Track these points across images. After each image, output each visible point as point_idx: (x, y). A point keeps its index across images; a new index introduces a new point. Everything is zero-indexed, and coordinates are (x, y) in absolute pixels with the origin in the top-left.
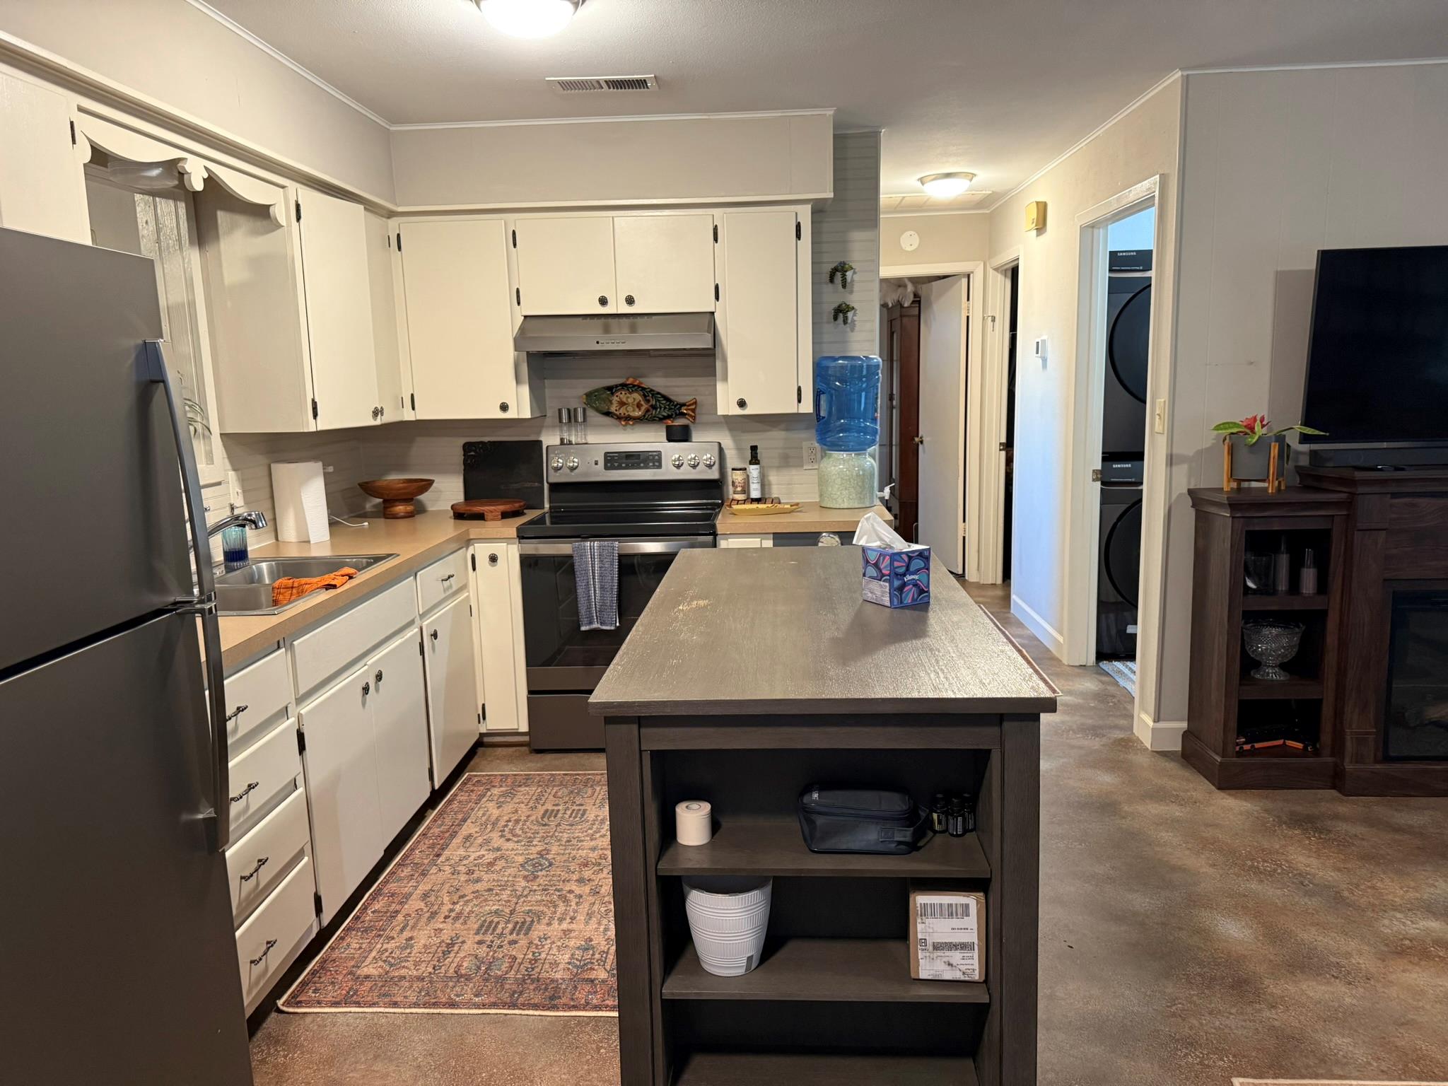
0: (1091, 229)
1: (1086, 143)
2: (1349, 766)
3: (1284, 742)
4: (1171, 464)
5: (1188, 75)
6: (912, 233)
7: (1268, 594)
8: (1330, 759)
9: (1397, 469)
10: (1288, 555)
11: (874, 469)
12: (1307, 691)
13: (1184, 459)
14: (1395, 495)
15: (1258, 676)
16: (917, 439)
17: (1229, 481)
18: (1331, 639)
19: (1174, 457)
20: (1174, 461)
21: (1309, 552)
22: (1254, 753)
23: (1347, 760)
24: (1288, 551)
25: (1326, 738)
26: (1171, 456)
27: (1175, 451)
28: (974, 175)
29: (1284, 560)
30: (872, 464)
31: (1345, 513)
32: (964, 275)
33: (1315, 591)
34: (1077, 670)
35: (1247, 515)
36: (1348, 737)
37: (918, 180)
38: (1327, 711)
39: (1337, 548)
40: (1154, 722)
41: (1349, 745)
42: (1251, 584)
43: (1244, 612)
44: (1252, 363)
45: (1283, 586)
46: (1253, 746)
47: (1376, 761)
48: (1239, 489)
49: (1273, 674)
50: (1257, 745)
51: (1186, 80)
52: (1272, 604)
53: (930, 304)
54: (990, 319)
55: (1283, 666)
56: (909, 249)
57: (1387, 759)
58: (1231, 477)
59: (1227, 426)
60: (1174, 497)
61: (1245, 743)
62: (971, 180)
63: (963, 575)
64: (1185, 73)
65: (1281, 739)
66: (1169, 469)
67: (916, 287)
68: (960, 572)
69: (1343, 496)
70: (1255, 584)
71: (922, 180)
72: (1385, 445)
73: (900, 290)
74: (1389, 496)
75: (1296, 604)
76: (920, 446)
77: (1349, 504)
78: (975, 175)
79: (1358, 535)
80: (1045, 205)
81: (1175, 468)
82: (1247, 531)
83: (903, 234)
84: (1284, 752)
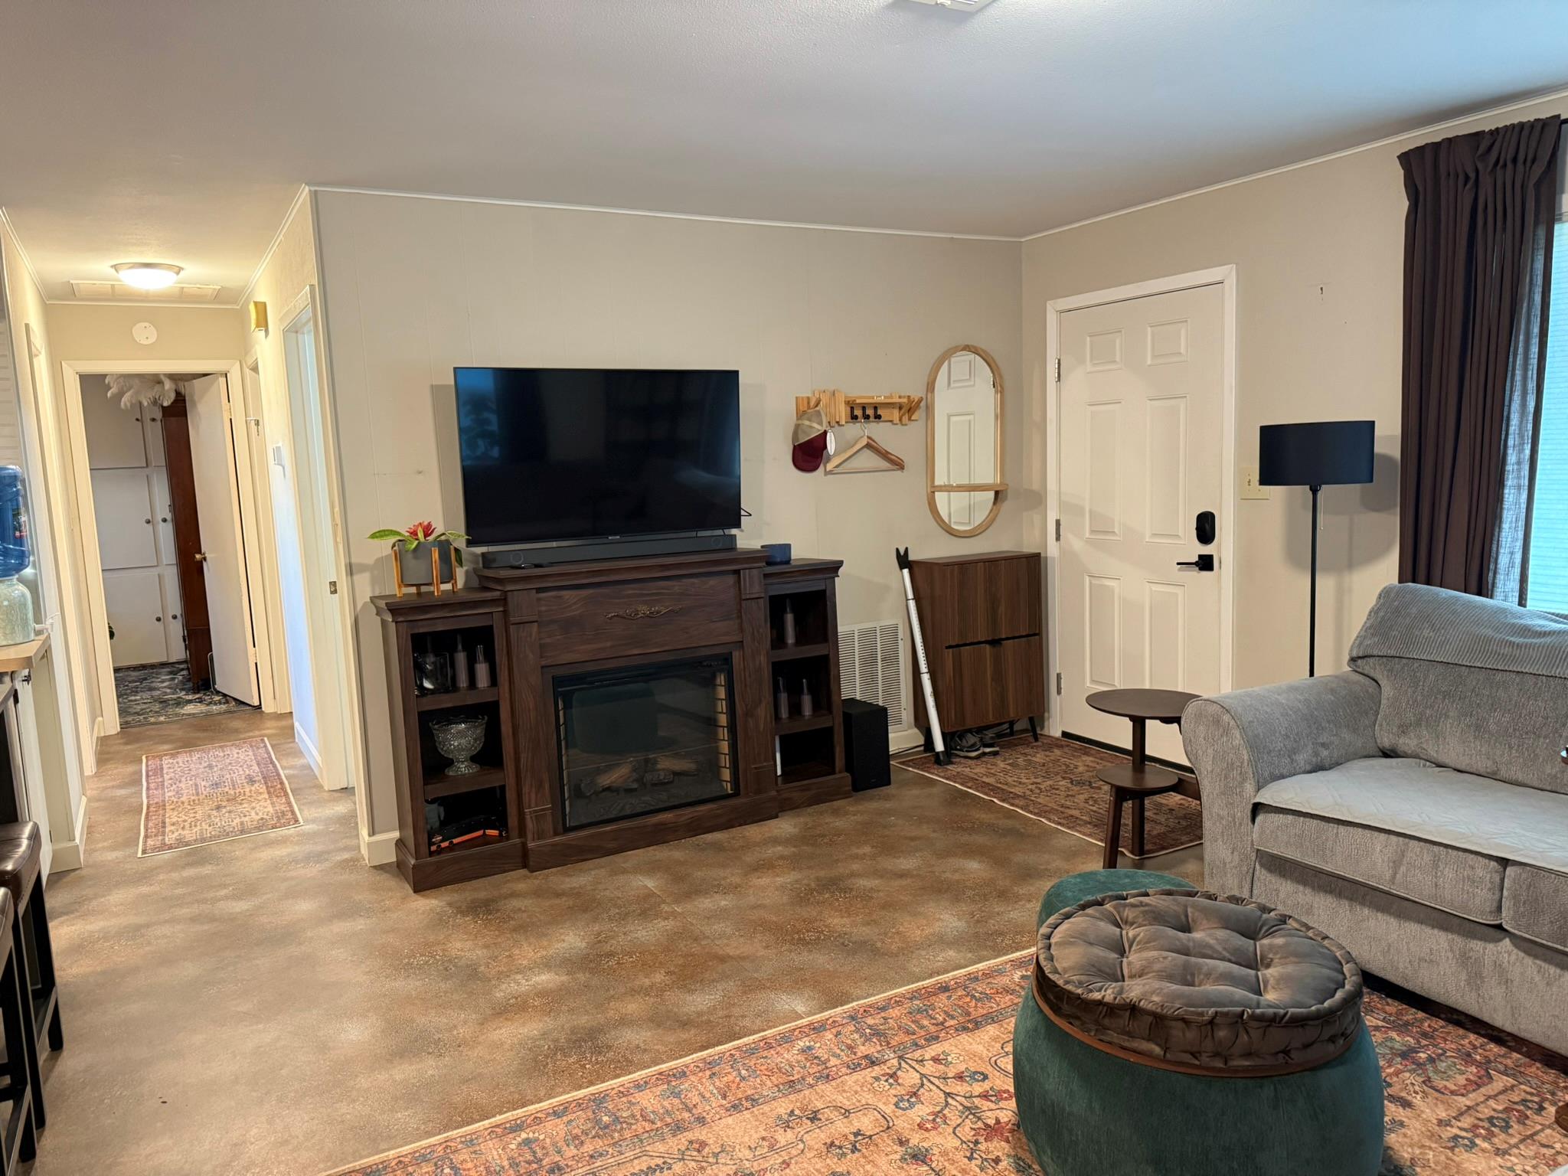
0: (294, 334)
1: (277, 243)
2: (531, 845)
3: (484, 832)
4: (351, 574)
5: (316, 191)
6: (147, 324)
7: (447, 691)
8: (517, 840)
9: (537, 566)
10: (465, 653)
11: (25, 599)
12: (492, 780)
13: (363, 568)
14: (539, 590)
15: (451, 774)
16: (198, 556)
17: (400, 587)
18: (506, 728)
19: (354, 567)
20: (354, 571)
21: (480, 648)
22: (452, 848)
23: (530, 836)
24: (464, 649)
25: (513, 821)
26: (350, 565)
27: (353, 561)
28: (180, 269)
29: (461, 658)
30: (23, 595)
31: (501, 609)
32: (221, 374)
33: (489, 684)
34: (336, 795)
35: (410, 619)
36: (528, 817)
37: (112, 267)
38: (510, 795)
39: (499, 643)
40: (370, 836)
41: (530, 825)
42: (427, 685)
43: (419, 713)
44: (420, 473)
45: (463, 681)
46: (451, 843)
47: (556, 834)
48: (419, 594)
49: (463, 768)
50: (455, 841)
51: (315, 195)
52: (447, 701)
53: (194, 404)
54: (253, 423)
55: (474, 759)
56: (145, 342)
57: (567, 830)
58: (402, 582)
59: (383, 533)
60: (359, 607)
61: (442, 841)
62: (178, 273)
63: (259, 707)
64: (313, 189)
65: (480, 830)
66: (349, 577)
67: (177, 385)
68: (256, 703)
69: (498, 593)
70: (433, 684)
71: (115, 267)
72: (554, 544)
73: (157, 388)
74: (534, 591)
75: (471, 699)
76: (205, 564)
77: (503, 600)
78: (183, 269)
79: (512, 628)
80: (264, 304)
81: (356, 577)
82: (412, 635)
83: (135, 325)
84: (486, 841)
